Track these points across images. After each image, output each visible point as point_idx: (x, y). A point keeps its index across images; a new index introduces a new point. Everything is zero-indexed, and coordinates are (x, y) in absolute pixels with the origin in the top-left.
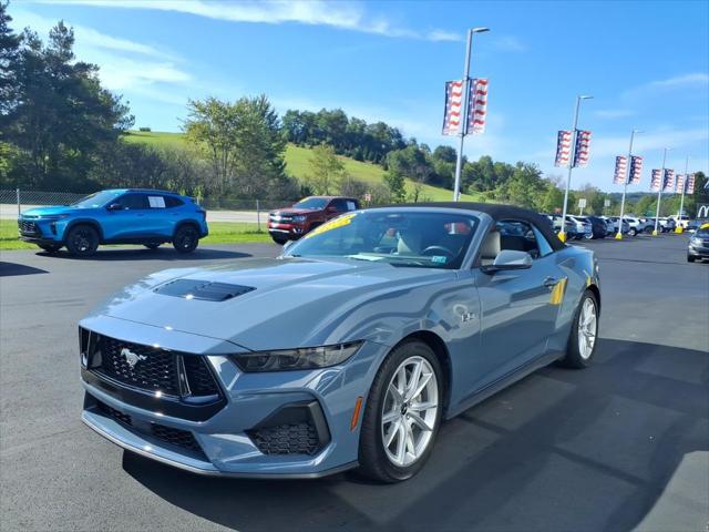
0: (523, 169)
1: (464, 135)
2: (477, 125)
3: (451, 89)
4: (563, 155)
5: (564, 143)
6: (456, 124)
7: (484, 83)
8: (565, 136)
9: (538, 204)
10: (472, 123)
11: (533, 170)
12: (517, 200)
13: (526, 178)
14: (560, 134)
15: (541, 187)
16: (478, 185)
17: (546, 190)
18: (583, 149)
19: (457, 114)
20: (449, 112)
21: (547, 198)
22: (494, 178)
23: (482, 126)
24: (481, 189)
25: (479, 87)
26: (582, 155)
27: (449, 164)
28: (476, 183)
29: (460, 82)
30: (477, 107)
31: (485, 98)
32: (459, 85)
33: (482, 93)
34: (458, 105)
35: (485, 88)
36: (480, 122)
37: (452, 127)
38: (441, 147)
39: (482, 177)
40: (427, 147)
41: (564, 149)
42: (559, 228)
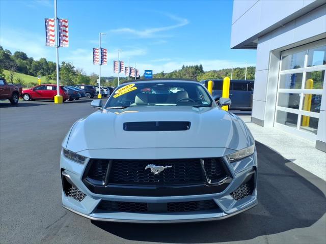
0: (65, 65)
1: (58, 47)
2: (64, 42)
3: (48, 23)
4: (96, 59)
5: (96, 54)
6: (54, 41)
7: (66, 22)
8: (96, 51)
9: (74, 81)
10: (62, 41)
11: (70, 66)
12: (64, 80)
13: (67, 69)
14: (94, 49)
15: (75, 74)
16: (41, 73)
17: (77, 75)
18: (104, 57)
19: (53, 36)
20: (48, 34)
21: (77, 79)
22: (49, 69)
23: (68, 43)
24: (43, 74)
25: (63, 23)
26: (104, 60)
27: (24, 61)
28: (40, 71)
29: (53, 19)
30: (64, 33)
31: (67, 29)
32: (53, 21)
33: (66, 27)
34: (53, 31)
35: (67, 24)
36: (67, 41)
37: (51, 42)
38: (17, 52)
39: (43, 69)
40: (9, 52)
41: (96, 56)
42: (98, 92)
